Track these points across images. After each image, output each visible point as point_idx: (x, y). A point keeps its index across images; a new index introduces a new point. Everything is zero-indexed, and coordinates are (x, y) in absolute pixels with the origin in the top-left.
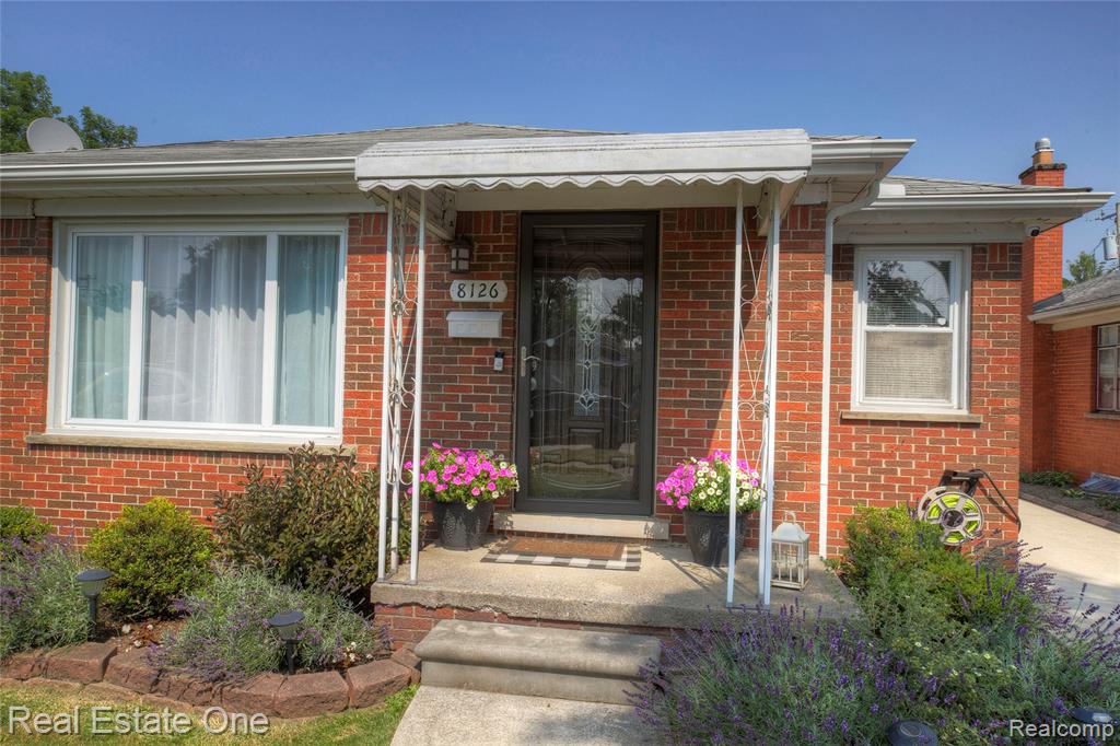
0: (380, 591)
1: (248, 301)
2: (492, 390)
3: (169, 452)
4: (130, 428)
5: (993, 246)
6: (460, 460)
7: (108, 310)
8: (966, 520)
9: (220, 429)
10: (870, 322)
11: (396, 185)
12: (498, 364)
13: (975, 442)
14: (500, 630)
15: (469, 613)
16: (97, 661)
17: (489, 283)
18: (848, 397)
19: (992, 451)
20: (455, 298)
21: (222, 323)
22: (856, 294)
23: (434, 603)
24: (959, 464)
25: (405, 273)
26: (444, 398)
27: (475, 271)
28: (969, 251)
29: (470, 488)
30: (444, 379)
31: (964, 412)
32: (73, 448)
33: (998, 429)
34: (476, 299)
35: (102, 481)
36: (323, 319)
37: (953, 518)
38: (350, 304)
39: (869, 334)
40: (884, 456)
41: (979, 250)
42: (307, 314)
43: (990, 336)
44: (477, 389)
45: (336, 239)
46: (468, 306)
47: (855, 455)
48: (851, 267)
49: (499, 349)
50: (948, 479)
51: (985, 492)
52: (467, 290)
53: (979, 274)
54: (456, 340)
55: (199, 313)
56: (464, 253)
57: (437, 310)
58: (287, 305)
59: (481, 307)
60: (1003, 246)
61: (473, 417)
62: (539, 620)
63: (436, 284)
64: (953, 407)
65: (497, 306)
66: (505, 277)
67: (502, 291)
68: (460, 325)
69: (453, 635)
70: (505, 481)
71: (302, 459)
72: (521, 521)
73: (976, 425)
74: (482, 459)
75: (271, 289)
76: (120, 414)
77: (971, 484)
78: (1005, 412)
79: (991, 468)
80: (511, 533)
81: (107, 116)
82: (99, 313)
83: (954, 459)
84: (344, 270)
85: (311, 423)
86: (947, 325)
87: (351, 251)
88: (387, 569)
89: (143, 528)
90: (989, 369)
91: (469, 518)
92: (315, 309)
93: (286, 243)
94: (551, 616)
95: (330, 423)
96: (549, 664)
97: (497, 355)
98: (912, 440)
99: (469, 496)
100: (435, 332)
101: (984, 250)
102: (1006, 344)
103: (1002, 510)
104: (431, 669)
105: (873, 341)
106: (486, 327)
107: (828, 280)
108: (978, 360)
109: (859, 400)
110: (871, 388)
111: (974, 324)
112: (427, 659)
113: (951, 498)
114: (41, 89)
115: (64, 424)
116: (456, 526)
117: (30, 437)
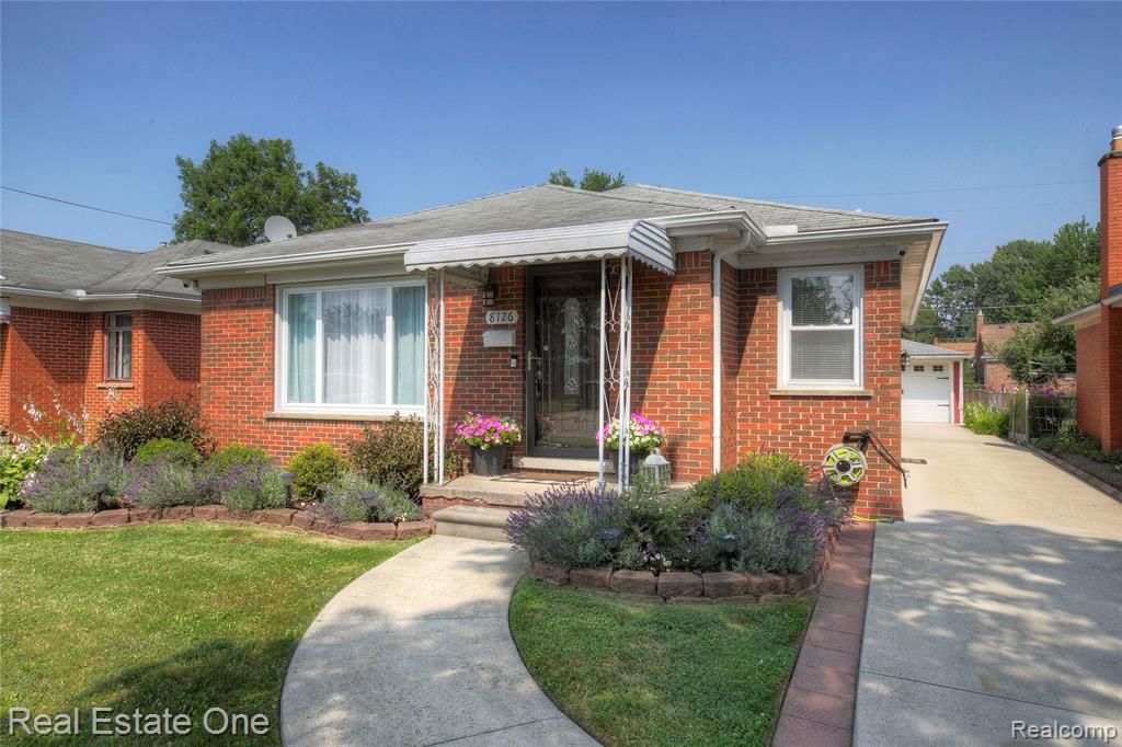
0: (425, 489)
1: (378, 329)
2: (511, 379)
3: (336, 422)
4: (317, 408)
5: (879, 263)
6: (480, 421)
7: (306, 338)
8: (852, 467)
9: (365, 408)
10: (795, 321)
11: (424, 268)
12: (513, 362)
13: (868, 411)
14: (481, 509)
15: (468, 502)
16: (288, 515)
17: (508, 312)
18: (773, 379)
19: (880, 417)
20: (489, 322)
21: (364, 343)
22: (780, 304)
23: (450, 497)
24: (856, 427)
26: (484, 385)
27: (498, 305)
28: (862, 266)
29: (484, 436)
30: (484, 373)
31: (862, 388)
32: (288, 420)
34: (500, 322)
35: (302, 439)
37: (844, 466)
39: (793, 333)
40: (801, 422)
41: (869, 266)
42: (411, 336)
43: (878, 331)
44: (503, 379)
45: (424, 289)
46: (497, 327)
47: (780, 421)
48: (775, 284)
49: (515, 353)
50: (847, 439)
51: (875, 447)
52: (495, 317)
53: (869, 284)
54: (490, 348)
55: (353, 338)
56: (490, 294)
57: (475, 330)
58: (399, 330)
59: (504, 327)
60: (886, 263)
61: (500, 397)
62: (503, 506)
63: (477, 313)
64: (855, 385)
65: (513, 326)
66: (517, 308)
67: (515, 316)
68: (491, 339)
69: (455, 510)
70: (508, 433)
72: (528, 462)
73: (869, 398)
75: (389, 322)
76: (312, 400)
77: (864, 441)
78: (890, 387)
79: (881, 430)
80: (524, 469)
81: (334, 167)
82: (301, 341)
83: (852, 423)
85: (415, 403)
86: (851, 323)
88: (431, 479)
89: (314, 457)
90: (878, 356)
92: (416, 331)
93: (396, 292)
94: (508, 503)
95: (423, 404)
96: (495, 522)
97: (513, 357)
98: (821, 410)
99: (484, 442)
100: (471, 343)
101: (872, 267)
102: (890, 336)
103: (888, 461)
104: (441, 525)
105: (797, 338)
106: (506, 340)
107: (717, 301)
108: (868, 348)
109: (786, 381)
110: (797, 372)
111: (868, 323)
112: (438, 520)
113: (841, 452)
114: (288, 151)
115: (284, 406)
116: (481, 462)
117: (266, 414)
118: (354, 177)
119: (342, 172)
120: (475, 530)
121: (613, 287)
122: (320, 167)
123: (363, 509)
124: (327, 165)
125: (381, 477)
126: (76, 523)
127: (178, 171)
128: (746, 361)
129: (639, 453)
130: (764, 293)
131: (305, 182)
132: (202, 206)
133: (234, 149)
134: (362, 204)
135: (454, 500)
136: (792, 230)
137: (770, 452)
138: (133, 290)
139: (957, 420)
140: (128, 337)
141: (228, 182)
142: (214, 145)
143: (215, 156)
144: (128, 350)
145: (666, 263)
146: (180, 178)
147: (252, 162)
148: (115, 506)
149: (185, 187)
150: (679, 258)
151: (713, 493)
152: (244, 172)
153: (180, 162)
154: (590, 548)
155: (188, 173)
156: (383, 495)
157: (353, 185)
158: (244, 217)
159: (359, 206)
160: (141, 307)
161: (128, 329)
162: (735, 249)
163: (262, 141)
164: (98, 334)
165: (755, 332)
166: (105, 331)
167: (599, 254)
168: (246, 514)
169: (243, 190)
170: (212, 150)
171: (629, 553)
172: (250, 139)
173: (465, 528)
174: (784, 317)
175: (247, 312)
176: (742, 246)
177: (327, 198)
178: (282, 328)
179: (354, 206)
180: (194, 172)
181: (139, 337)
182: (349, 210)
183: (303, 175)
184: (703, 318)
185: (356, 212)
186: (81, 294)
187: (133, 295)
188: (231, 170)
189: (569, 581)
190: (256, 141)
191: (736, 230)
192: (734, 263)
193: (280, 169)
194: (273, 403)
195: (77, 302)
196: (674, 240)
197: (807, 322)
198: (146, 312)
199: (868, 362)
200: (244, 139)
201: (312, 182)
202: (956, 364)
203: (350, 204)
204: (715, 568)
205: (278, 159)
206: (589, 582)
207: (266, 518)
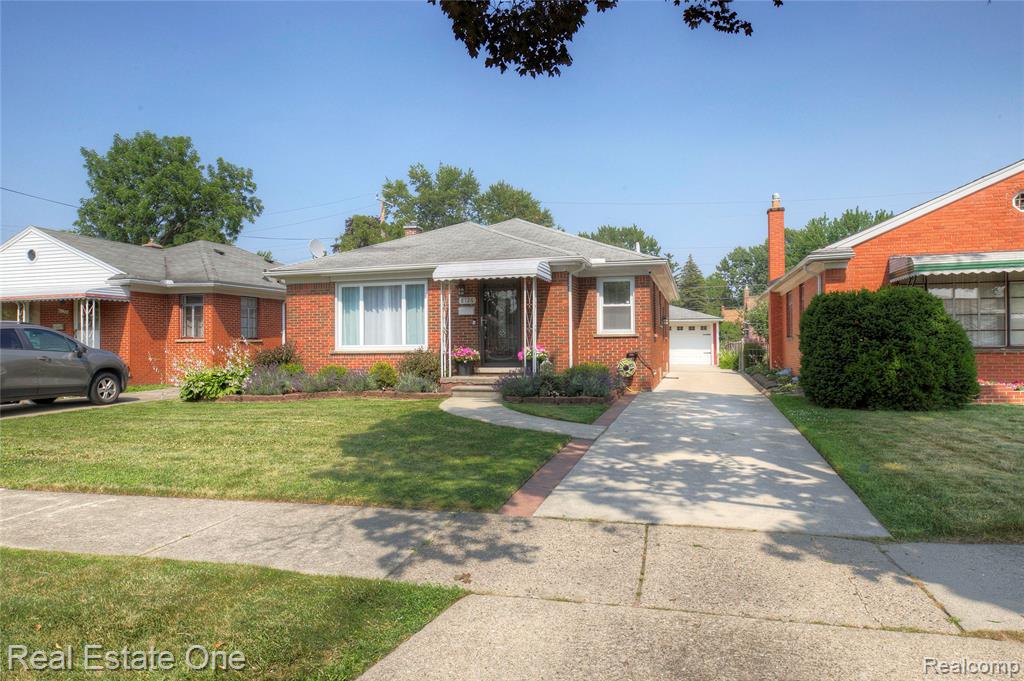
0: (442, 380)
1: (396, 305)
2: (473, 330)
3: (375, 354)
4: (361, 348)
5: (641, 277)
6: (462, 350)
8: (630, 368)
9: (388, 347)
10: (605, 302)
11: (443, 280)
12: (474, 322)
13: (637, 343)
14: (473, 386)
15: (464, 384)
17: (470, 299)
18: (595, 330)
19: (642, 346)
20: (460, 303)
21: (387, 313)
22: (598, 294)
24: (632, 351)
25: (445, 296)
26: (458, 334)
27: (465, 295)
28: (634, 278)
29: (465, 358)
30: (458, 328)
31: (634, 333)
32: (344, 355)
33: (645, 337)
34: (467, 303)
36: (420, 310)
37: (626, 368)
38: (429, 306)
39: (604, 307)
40: (608, 349)
41: (637, 277)
42: (415, 309)
43: (641, 307)
44: (468, 331)
45: (423, 286)
46: (464, 305)
47: (598, 349)
48: (596, 285)
49: (474, 318)
50: (628, 356)
52: (464, 300)
53: (637, 286)
54: (461, 316)
55: (380, 310)
56: (463, 290)
57: (455, 307)
58: (409, 307)
59: (469, 305)
60: (643, 276)
61: (467, 339)
63: (454, 299)
64: (631, 332)
65: (473, 305)
66: (475, 297)
67: (474, 300)
68: (462, 311)
69: (459, 387)
70: (475, 355)
71: (420, 351)
72: (482, 370)
73: (637, 337)
74: (468, 350)
75: (404, 301)
76: (356, 343)
77: (635, 356)
78: (645, 332)
79: (642, 351)
82: (348, 312)
83: (630, 349)
84: (427, 295)
85: (418, 343)
86: (629, 303)
87: (429, 289)
89: (382, 368)
90: (640, 318)
91: (466, 365)
92: (417, 307)
93: (408, 287)
95: (424, 343)
97: (474, 320)
98: (617, 343)
99: (465, 360)
100: (455, 314)
101: (639, 278)
103: (645, 365)
104: (454, 393)
105: (606, 310)
106: (470, 311)
107: (570, 293)
108: (637, 315)
109: (601, 331)
110: (606, 326)
111: (636, 303)
112: (454, 390)
113: (626, 362)
114: (188, 146)
115: (340, 347)
116: (462, 369)
117: (330, 352)
118: (250, 172)
119: (239, 167)
120: (472, 394)
121: (530, 290)
122: (220, 161)
123: (418, 387)
124: (225, 160)
125: (421, 375)
126: (276, 399)
127: (83, 160)
128: (583, 321)
129: (540, 360)
130: (590, 288)
131: (205, 174)
132: (110, 193)
133: (140, 144)
134: (257, 195)
135: (457, 384)
136: (603, 261)
137: (594, 359)
138: (209, 281)
139: (715, 363)
140: (199, 310)
141: (135, 172)
142: (117, 138)
143: (120, 148)
144: (199, 319)
145: (548, 277)
146: (85, 166)
147: (157, 155)
148: (287, 392)
149: (90, 173)
150: (554, 274)
151: (572, 373)
152: (150, 165)
153: (84, 152)
154: (530, 389)
155: (92, 162)
156: (426, 382)
157: (248, 178)
158: (150, 204)
159: (254, 195)
160: (211, 292)
161: (200, 305)
162: (578, 271)
163: (166, 138)
164: (176, 308)
165: (587, 307)
166: (181, 306)
167: (525, 276)
168: (358, 393)
169: (149, 181)
170: (116, 143)
171: (543, 390)
172: (154, 135)
173: (467, 393)
174: (600, 300)
175: (317, 297)
176: (581, 269)
177: (225, 188)
178: (339, 305)
179: (249, 196)
180: (98, 162)
181: (208, 311)
182: (244, 198)
183: (203, 168)
184: (565, 301)
185: (251, 201)
186: (169, 283)
187: (212, 284)
188: (137, 162)
189: (522, 401)
190: (160, 137)
191: (579, 263)
192: (577, 276)
193: (183, 162)
194: (333, 346)
195: (167, 288)
196: (551, 267)
197: (611, 302)
198: (214, 294)
199: (637, 321)
200: (149, 136)
201: (212, 174)
202: (715, 325)
203: (245, 193)
204: (575, 395)
205: (182, 154)
206: (530, 401)
207: (370, 395)
